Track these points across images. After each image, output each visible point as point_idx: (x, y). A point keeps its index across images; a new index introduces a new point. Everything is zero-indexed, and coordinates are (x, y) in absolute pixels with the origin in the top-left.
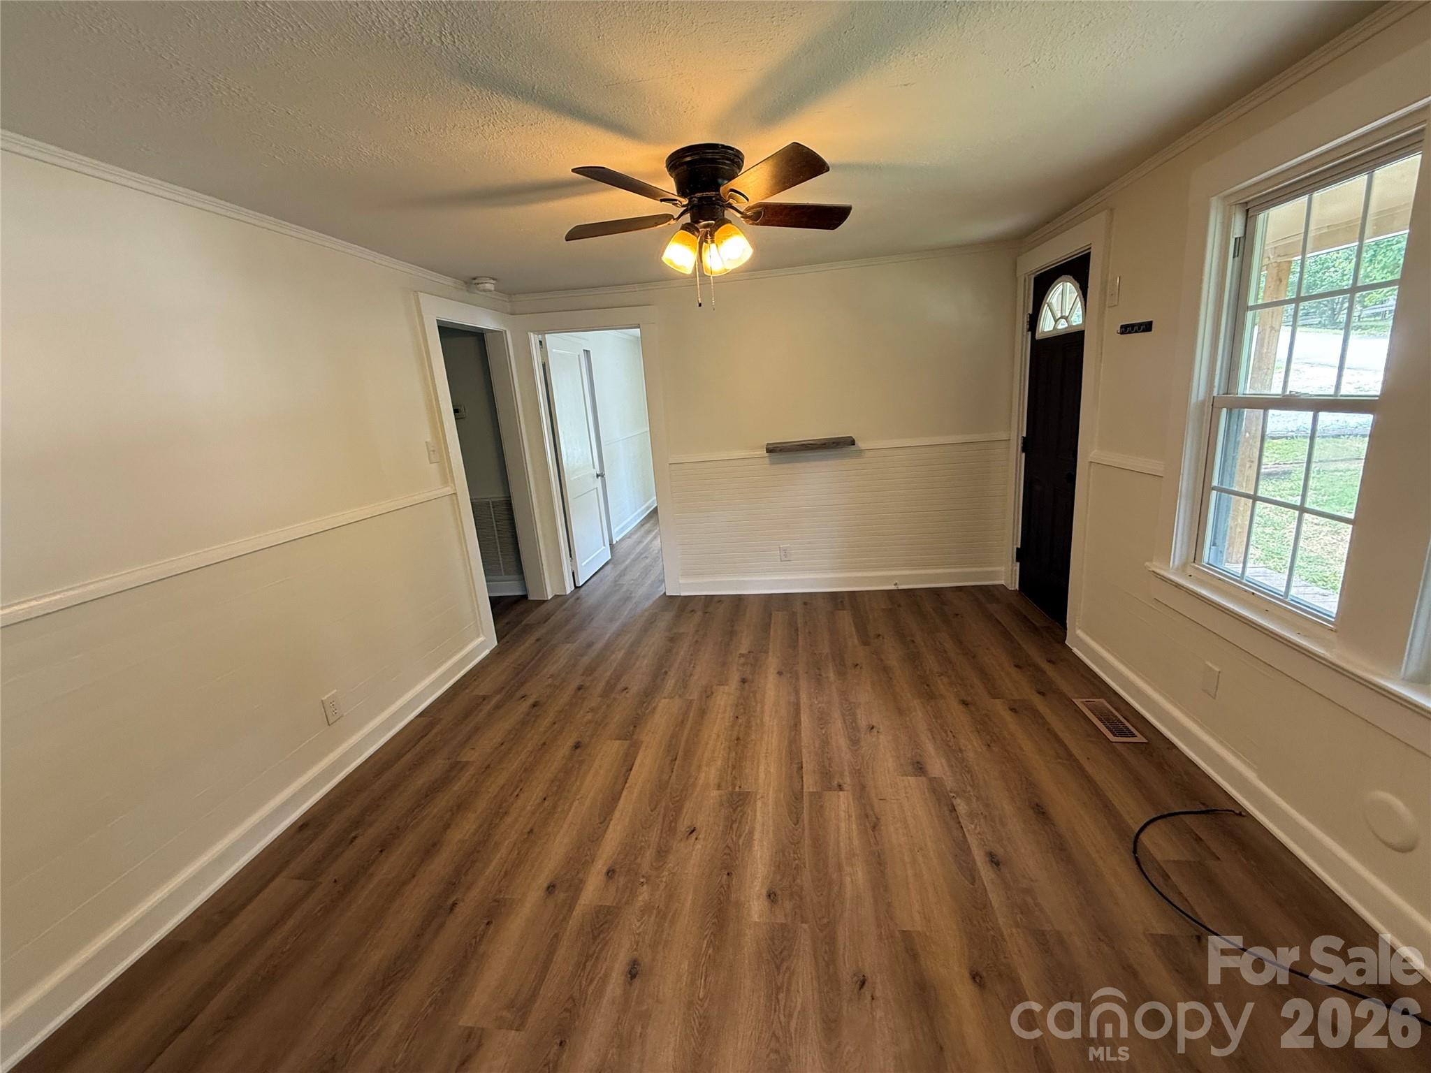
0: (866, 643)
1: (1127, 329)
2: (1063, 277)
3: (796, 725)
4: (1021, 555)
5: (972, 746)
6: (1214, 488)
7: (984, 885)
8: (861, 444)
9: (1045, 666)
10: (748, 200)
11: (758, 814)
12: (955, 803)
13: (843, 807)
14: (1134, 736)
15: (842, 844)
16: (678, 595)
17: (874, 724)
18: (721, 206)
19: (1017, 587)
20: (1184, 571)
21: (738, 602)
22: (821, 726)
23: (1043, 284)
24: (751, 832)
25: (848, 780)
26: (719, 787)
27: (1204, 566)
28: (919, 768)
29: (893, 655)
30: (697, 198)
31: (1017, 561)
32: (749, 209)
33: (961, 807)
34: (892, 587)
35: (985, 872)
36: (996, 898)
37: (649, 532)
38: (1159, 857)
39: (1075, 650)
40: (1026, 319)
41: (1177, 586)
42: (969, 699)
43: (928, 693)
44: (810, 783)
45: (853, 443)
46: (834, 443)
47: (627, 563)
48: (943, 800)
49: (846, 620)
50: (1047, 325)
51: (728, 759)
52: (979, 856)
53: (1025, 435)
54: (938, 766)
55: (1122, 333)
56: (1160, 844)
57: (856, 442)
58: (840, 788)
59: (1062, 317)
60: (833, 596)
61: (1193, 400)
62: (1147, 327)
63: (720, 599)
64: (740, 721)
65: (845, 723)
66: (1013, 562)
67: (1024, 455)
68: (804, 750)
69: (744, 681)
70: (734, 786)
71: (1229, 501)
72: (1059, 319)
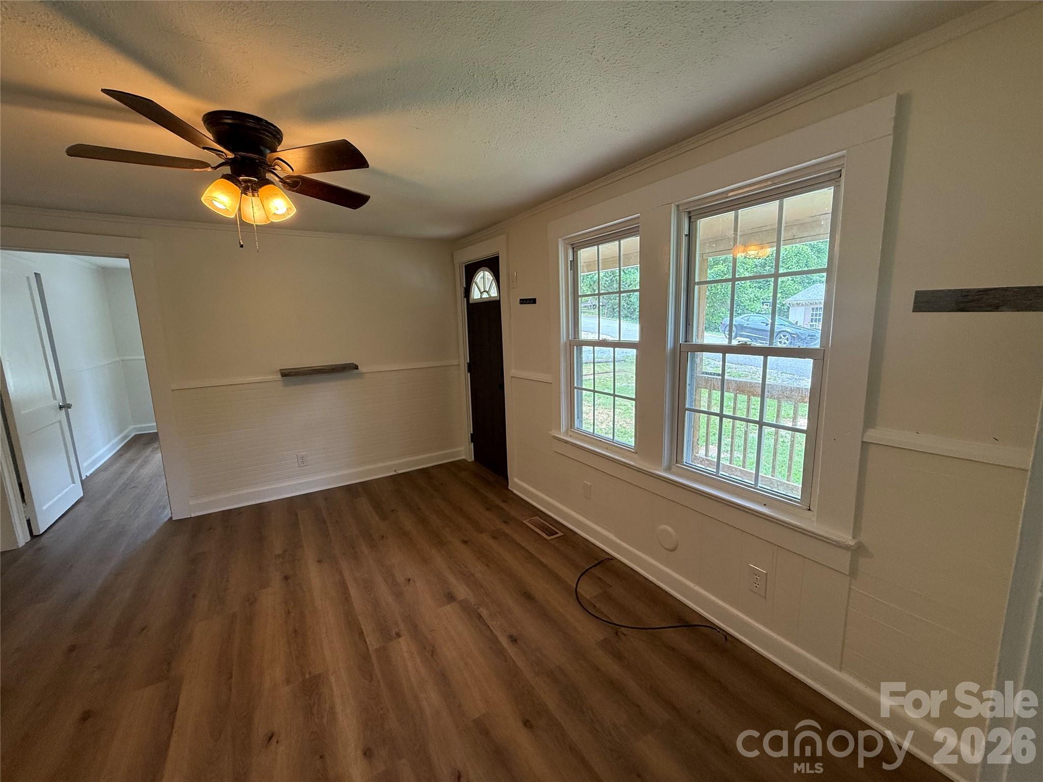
0: (384, 517)
1: (523, 301)
2: (483, 268)
3: (346, 598)
4: (474, 438)
5: (478, 569)
6: (576, 388)
7: (513, 659)
8: (362, 369)
9: (503, 505)
10: (293, 170)
11: (335, 688)
12: (479, 612)
13: (405, 649)
14: (557, 533)
15: (413, 679)
16: (189, 516)
17: (410, 577)
18: (263, 169)
19: (473, 459)
20: (567, 433)
21: (260, 512)
22: (369, 593)
23: (471, 270)
24: (332, 708)
25: (402, 626)
26: (288, 681)
27: (575, 429)
28: (450, 597)
29: (408, 522)
30: (240, 156)
31: (472, 442)
32: (289, 177)
33: (484, 612)
34: (393, 473)
35: (511, 650)
36: (520, 663)
37: (131, 461)
38: (588, 597)
39: (515, 491)
40: (463, 290)
41: (567, 442)
42: (466, 539)
43: (441, 543)
44: (373, 641)
45: (356, 367)
46: (342, 368)
47: (108, 497)
48: (471, 613)
49: (364, 504)
50: (476, 295)
51: (291, 652)
52: (504, 642)
53: (468, 362)
54: (462, 591)
55: (521, 303)
56: (588, 590)
57: (359, 367)
58: (398, 635)
59: (485, 291)
60: (348, 488)
61: (562, 342)
62: (533, 301)
63: (238, 511)
64: (292, 615)
65: (387, 583)
66: (469, 443)
67: (469, 374)
68: (360, 618)
69: (286, 578)
70: (303, 674)
71: (582, 393)
72: (483, 292)
